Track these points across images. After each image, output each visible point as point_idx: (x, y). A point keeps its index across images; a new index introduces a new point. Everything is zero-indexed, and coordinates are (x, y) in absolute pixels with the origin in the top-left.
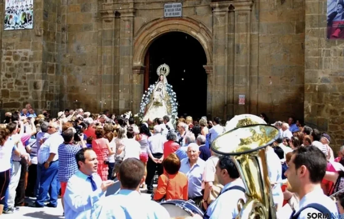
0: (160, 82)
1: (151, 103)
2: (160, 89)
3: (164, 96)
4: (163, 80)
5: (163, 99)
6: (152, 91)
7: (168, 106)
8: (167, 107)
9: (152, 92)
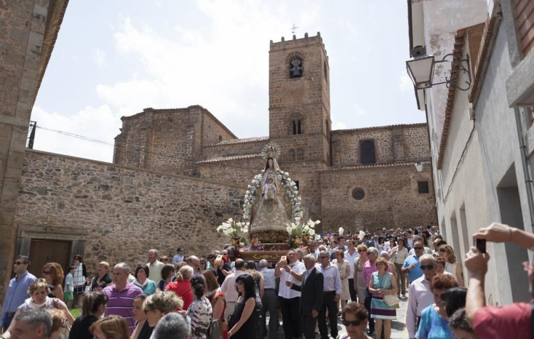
0: (268, 169)
1: (260, 202)
2: (270, 179)
3: (279, 189)
4: (273, 166)
5: (278, 195)
6: (259, 184)
7: (285, 204)
8: (285, 206)
9: (258, 186)
